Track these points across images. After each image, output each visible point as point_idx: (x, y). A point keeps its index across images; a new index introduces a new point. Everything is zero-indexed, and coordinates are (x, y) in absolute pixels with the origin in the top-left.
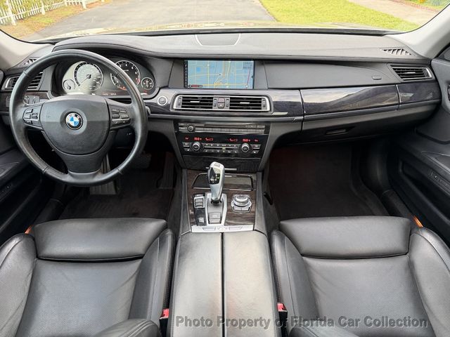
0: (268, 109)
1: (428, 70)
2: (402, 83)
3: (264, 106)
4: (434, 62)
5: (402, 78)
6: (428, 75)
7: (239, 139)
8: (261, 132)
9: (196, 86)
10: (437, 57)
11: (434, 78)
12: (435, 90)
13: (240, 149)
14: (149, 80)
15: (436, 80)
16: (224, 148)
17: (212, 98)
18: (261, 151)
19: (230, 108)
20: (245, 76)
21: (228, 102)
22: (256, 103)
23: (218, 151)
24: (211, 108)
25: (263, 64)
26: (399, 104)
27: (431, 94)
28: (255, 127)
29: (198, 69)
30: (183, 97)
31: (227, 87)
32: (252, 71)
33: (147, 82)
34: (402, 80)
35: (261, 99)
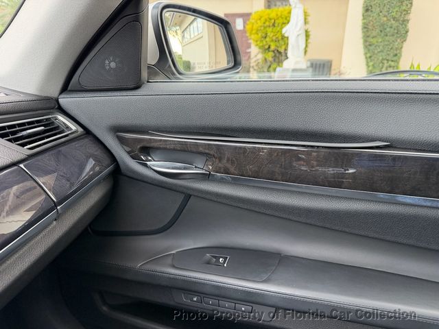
1: (61, 118)
2: (30, 157)
4: (65, 101)
5: (23, 145)
6: (68, 127)
10: (65, 89)
11: (80, 130)
12: (98, 151)
15: (88, 132)
26: (56, 205)
27: (91, 160)
34: (25, 151)
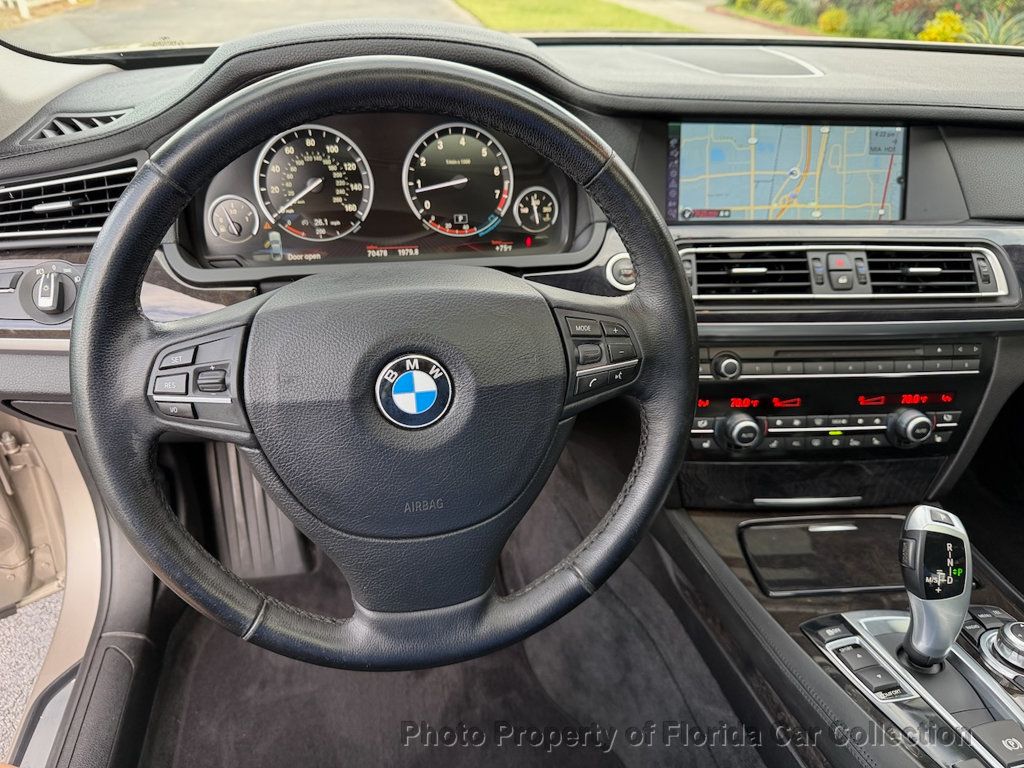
0: (1002, 291)
3: (987, 279)
7: (893, 395)
8: (969, 369)
9: (708, 213)
13: (896, 432)
14: (540, 195)
16: (835, 431)
17: (803, 254)
18: (958, 434)
19: (876, 290)
20: (876, 177)
21: (864, 268)
22: (958, 267)
23: (816, 443)
24: (808, 290)
25: (939, 138)
28: (949, 352)
29: (717, 154)
30: (699, 256)
31: (816, 215)
32: (899, 159)
33: (535, 203)
35: (968, 254)
